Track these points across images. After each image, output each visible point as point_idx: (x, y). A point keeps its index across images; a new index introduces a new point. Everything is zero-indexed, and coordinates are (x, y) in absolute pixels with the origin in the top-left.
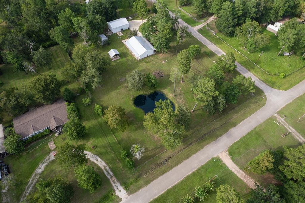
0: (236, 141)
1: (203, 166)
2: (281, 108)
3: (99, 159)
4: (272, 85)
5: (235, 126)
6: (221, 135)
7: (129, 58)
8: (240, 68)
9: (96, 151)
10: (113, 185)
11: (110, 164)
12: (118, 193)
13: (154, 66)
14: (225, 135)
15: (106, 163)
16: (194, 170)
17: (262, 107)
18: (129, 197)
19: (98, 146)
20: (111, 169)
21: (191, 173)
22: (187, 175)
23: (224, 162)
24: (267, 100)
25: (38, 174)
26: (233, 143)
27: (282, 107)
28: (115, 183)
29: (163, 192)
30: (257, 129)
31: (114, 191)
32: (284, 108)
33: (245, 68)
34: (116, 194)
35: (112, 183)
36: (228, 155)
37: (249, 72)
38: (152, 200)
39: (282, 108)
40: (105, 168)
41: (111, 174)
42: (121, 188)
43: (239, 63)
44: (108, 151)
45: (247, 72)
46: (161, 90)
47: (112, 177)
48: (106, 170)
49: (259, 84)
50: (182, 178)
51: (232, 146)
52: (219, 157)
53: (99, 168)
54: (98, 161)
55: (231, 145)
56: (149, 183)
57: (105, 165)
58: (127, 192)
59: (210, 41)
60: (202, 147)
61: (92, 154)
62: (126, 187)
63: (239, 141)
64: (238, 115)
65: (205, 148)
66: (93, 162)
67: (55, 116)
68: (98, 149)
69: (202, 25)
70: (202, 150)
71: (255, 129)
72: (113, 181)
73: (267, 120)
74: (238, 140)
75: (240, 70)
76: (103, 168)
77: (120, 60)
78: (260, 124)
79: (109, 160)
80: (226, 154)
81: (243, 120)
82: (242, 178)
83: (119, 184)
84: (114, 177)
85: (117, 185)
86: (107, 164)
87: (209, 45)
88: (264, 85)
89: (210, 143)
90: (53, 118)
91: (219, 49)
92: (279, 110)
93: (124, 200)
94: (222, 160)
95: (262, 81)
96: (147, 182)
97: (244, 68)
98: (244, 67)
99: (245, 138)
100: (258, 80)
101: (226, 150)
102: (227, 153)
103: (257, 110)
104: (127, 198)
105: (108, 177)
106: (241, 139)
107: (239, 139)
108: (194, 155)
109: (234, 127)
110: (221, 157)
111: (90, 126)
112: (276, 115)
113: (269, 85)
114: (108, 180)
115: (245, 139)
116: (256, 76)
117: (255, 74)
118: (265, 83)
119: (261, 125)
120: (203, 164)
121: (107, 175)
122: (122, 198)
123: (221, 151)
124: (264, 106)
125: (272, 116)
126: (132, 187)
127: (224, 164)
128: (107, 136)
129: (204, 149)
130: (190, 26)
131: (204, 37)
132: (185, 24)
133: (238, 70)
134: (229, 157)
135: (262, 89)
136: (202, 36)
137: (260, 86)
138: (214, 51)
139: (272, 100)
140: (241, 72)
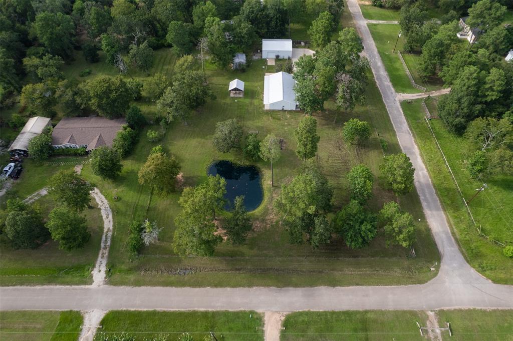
0: (315, 310)
1: (227, 312)
2: (452, 308)
3: (110, 217)
4: (473, 256)
5: (334, 286)
6: (296, 286)
7: (256, 102)
8: (428, 196)
9: (115, 205)
10: (99, 259)
11: (117, 231)
12: (95, 273)
13: (282, 128)
14: (303, 288)
15: (114, 226)
16: (210, 310)
17: (414, 285)
18: (102, 286)
19: (123, 199)
20: (113, 238)
21: (202, 309)
22: (196, 309)
23: (264, 329)
24: (437, 277)
25: (40, 195)
26: (306, 310)
27: (457, 307)
28: (102, 257)
29: (145, 310)
30: (371, 316)
31: (94, 266)
32: (460, 310)
33: (439, 202)
34: (92, 272)
35: (100, 255)
36: (280, 323)
37: (442, 212)
38: (124, 309)
39: (455, 310)
40: (107, 232)
41: (109, 243)
42: (103, 269)
43: (434, 187)
44: (128, 213)
45: (438, 210)
46: (263, 168)
47: (105, 248)
48: (107, 235)
49: (443, 242)
50: (185, 308)
51: (301, 314)
52: (264, 316)
53: (101, 228)
54: (107, 217)
55: (301, 311)
56: (140, 286)
57: (111, 228)
58: (106, 278)
59: (410, 127)
60: (250, 286)
61: (108, 206)
62: (111, 271)
63: (319, 314)
64: (356, 273)
65: (255, 288)
66: (102, 216)
67: (102, 135)
68: (119, 204)
69: (417, 96)
70: (246, 289)
71: (366, 312)
72: (103, 254)
73: (404, 312)
74: (318, 310)
75: (426, 200)
76: (105, 230)
77: (240, 100)
78: (383, 310)
79: (120, 225)
80: (279, 319)
81: (357, 284)
83: (105, 263)
84: (107, 249)
85: (103, 262)
86: (114, 229)
87: (402, 132)
88: (453, 249)
89: (268, 286)
90: (98, 137)
91: (416, 147)
92: (446, 308)
93: (94, 286)
94: (264, 324)
95: (456, 240)
96: (138, 283)
97: (438, 199)
98: (439, 197)
99: (334, 316)
100: (447, 233)
101: (285, 313)
102: (283, 318)
103: (398, 283)
104: (99, 286)
105: (102, 245)
106: (325, 312)
107: (321, 310)
108: (229, 289)
109: (330, 287)
110: (266, 318)
111: (133, 170)
112: (431, 314)
113: (463, 254)
114: (99, 248)
115: (332, 317)
116: (450, 226)
117: (451, 220)
118: (459, 245)
119: (382, 313)
120: (230, 310)
121: (102, 242)
122: (93, 282)
123: (274, 310)
124: (419, 283)
125: (422, 311)
126: (117, 277)
127: (263, 332)
128: (141, 192)
129: (251, 289)
130: (393, 89)
131: (403, 117)
132: (388, 83)
133: (422, 198)
134: (280, 327)
135: (442, 253)
136: (402, 113)
137: (444, 247)
138: (403, 147)
139: (447, 284)
140: (424, 204)
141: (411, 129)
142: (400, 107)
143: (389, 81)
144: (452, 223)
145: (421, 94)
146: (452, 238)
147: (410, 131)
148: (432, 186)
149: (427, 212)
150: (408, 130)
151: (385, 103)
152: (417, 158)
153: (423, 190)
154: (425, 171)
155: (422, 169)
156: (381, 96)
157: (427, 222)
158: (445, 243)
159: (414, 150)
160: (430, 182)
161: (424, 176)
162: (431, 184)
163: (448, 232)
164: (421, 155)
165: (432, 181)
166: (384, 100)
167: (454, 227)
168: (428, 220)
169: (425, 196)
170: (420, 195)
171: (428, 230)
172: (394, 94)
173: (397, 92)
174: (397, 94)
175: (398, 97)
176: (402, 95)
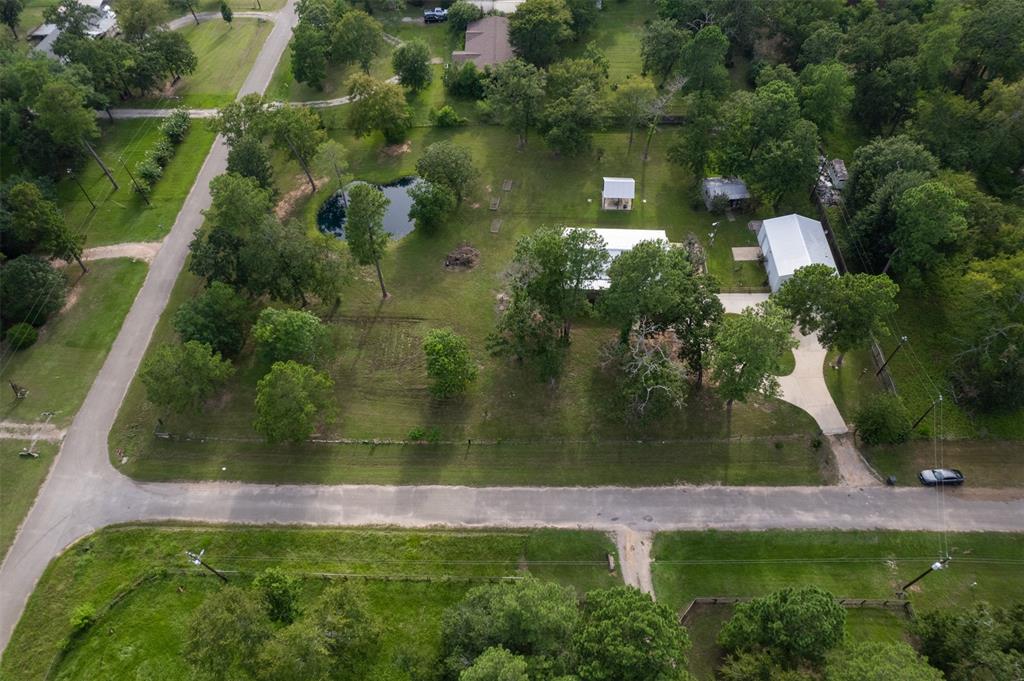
2: (52, 469)
4: (118, 540)
8: (273, 503)
11: (327, 110)
16: (189, 195)
17: (113, 422)
21: (192, 189)
22: (196, 184)
23: (143, 242)
24: (108, 461)
26: (144, 284)
27: (49, 477)
29: (213, 146)
30: (101, 354)
32: (42, 481)
33: (253, 523)
35: (295, 103)
36: (142, 257)
37: (226, 521)
39: (47, 472)
40: (327, 103)
45: (235, 512)
47: (304, 105)
48: (323, 103)
49: (165, 496)
50: (201, 176)
55: (146, 277)
57: (331, 105)
59: (497, 530)
67: (478, 56)
71: (109, 350)
73: (84, 397)
74: (137, 294)
75: (263, 497)
76: (330, 101)
78: (101, 371)
79: (334, 111)
80: (148, 255)
81: (150, 344)
82: (92, 250)
84: (302, 107)
86: (329, 107)
87: (478, 503)
88: (144, 509)
91: (422, 524)
92: (57, 458)
94: (148, 242)
97: (260, 523)
98: (263, 527)
99: (122, 312)
100: (179, 510)
101: (151, 262)
102: (146, 260)
103: (127, 399)
105: (309, 103)
106: (132, 302)
107: (136, 298)
109: (162, 311)
110: (154, 244)
112: (63, 433)
113: (126, 525)
114: (305, 101)
115: (122, 310)
116: (191, 525)
118: (144, 524)
119: (96, 370)
120: (180, 212)
121: (314, 102)
123: (160, 251)
125: (72, 423)
130: (670, 527)
131: (541, 524)
132: (698, 519)
133: (272, 489)
134: (138, 257)
135: (144, 486)
136: (560, 526)
137: (155, 495)
138: (425, 491)
139: (90, 474)
140: (256, 489)
141: (485, 530)
142: (585, 525)
143: (712, 525)
144: (196, 530)
146: (165, 518)
147: (481, 525)
148: (295, 523)
149: (234, 489)
150: (484, 520)
151: (601, 488)
152: (388, 514)
153: (290, 499)
154: (341, 521)
155: (347, 516)
156: (633, 484)
157: (215, 480)
158: (162, 501)
159: (411, 515)
160: (309, 523)
161: (326, 514)
162: (302, 522)
163: (180, 514)
164: (391, 528)
165: (310, 527)
166: (611, 488)
167: (184, 529)
168: (217, 483)
169: (275, 497)
170: (280, 488)
171: (197, 478)
172: (647, 525)
173: (657, 537)
174: (648, 534)
175: (633, 532)
176: (639, 547)
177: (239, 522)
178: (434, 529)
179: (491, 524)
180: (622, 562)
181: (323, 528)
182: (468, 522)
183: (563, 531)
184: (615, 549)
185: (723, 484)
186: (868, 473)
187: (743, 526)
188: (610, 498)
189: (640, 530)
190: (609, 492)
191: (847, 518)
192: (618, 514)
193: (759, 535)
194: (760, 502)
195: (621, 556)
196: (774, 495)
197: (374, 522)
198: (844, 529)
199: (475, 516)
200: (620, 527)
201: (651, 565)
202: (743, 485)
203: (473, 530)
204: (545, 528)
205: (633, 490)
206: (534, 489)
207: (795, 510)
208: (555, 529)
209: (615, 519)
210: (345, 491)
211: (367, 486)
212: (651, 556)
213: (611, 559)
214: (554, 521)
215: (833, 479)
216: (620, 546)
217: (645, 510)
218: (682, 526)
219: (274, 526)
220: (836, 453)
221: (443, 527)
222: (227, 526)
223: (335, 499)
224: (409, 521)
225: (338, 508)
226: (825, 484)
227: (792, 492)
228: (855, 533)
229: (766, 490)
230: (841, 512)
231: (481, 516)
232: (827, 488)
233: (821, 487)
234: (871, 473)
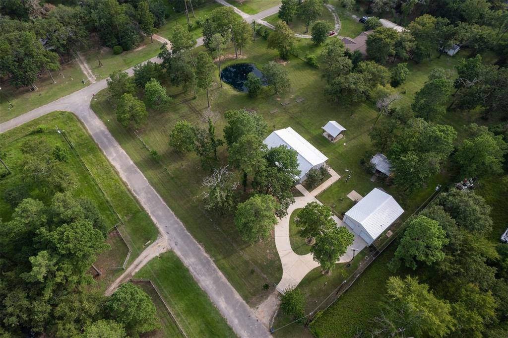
2: (82, 89)
8: (105, 139)
27: (79, 91)
28: (270, 26)
32: (77, 91)
37: (91, 134)
43: (100, 150)
45: (96, 134)
49: (90, 116)
58: (258, 23)
69: (141, 262)
75: (106, 136)
85: (267, 25)
87: (144, 188)
88: (83, 115)
91: (124, 179)
92: (86, 88)
95: (79, 121)
112: (94, 82)
113: (75, 116)
116: (85, 128)
118: (78, 119)
122: (261, 20)
130: (178, 253)
131: (149, 212)
133: (110, 136)
135: (90, 110)
136: (152, 217)
137: (89, 114)
138: (137, 172)
139: (86, 97)
140: (107, 132)
141: (135, 197)
142: (158, 225)
144: (84, 131)
145: (137, 270)
146: (83, 121)
147: (135, 195)
148: (102, 149)
149: (103, 128)
150: (138, 194)
151: (178, 220)
152: (121, 168)
153: (110, 142)
154: (110, 159)
155: (113, 159)
156: (188, 229)
158: (88, 116)
159: (126, 174)
161: (111, 154)
162: (103, 151)
163: (87, 123)
164: (117, 172)
165: (103, 153)
166: (181, 224)
167: (82, 128)
168: (103, 123)
169: (108, 139)
171: (100, 118)
172: (173, 245)
173: (171, 252)
174: (169, 248)
175: (167, 242)
176: (161, 248)
177: (93, 137)
178: (124, 183)
179: (138, 197)
180: (150, 246)
181: (105, 156)
182: (134, 191)
183: (151, 220)
184: (154, 241)
185: (214, 261)
186: (269, 318)
187: (199, 280)
188: (176, 226)
189: (170, 245)
190: (178, 223)
191: (236, 321)
192: (171, 233)
193: (199, 289)
194: (216, 281)
195: (152, 245)
196: (224, 284)
197: (116, 167)
198: (228, 323)
199: (138, 191)
200: (166, 237)
201: (157, 257)
202: (220, 269)
203: (132, 194)
204: (148, 214)
205: (186, 231)
206: (162, 200)
207: (222, 297)
208: (150, 217)
209: (168, 233)
210: (122, 152)
211: (128, 156)
212: (160, 254)
213: (149, 242)
214: (153, 215)
215: (253, 305)
216: (157, 241)
217: (179, 240)
218: (182, 257)
219: (97, 145)
220: (269, 298)
221: (128, 185)
222: (90, 136)
223: (117, 152)
224: (123, 176)
225: (115, 155)
226: (248, 302)
227: (232, 291)
228: (230, 329)
229: (224, 279)
230: (237, 317)
231: (139, 193)
232: (246, 305)
233: (244, 302)
234: (271, 320)
